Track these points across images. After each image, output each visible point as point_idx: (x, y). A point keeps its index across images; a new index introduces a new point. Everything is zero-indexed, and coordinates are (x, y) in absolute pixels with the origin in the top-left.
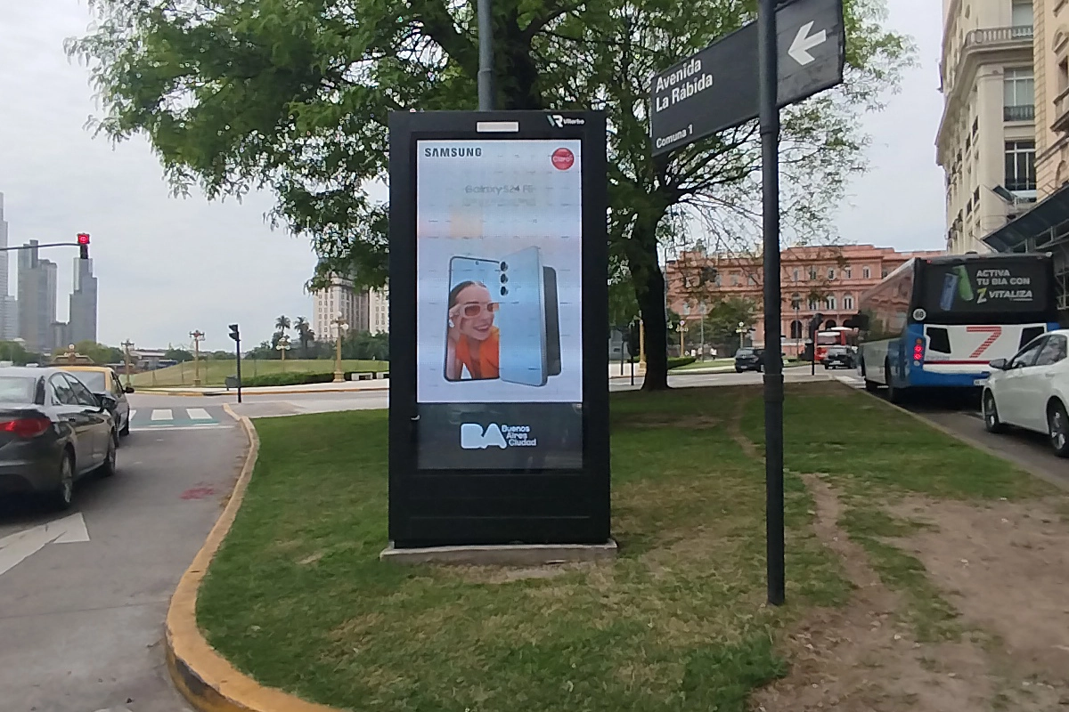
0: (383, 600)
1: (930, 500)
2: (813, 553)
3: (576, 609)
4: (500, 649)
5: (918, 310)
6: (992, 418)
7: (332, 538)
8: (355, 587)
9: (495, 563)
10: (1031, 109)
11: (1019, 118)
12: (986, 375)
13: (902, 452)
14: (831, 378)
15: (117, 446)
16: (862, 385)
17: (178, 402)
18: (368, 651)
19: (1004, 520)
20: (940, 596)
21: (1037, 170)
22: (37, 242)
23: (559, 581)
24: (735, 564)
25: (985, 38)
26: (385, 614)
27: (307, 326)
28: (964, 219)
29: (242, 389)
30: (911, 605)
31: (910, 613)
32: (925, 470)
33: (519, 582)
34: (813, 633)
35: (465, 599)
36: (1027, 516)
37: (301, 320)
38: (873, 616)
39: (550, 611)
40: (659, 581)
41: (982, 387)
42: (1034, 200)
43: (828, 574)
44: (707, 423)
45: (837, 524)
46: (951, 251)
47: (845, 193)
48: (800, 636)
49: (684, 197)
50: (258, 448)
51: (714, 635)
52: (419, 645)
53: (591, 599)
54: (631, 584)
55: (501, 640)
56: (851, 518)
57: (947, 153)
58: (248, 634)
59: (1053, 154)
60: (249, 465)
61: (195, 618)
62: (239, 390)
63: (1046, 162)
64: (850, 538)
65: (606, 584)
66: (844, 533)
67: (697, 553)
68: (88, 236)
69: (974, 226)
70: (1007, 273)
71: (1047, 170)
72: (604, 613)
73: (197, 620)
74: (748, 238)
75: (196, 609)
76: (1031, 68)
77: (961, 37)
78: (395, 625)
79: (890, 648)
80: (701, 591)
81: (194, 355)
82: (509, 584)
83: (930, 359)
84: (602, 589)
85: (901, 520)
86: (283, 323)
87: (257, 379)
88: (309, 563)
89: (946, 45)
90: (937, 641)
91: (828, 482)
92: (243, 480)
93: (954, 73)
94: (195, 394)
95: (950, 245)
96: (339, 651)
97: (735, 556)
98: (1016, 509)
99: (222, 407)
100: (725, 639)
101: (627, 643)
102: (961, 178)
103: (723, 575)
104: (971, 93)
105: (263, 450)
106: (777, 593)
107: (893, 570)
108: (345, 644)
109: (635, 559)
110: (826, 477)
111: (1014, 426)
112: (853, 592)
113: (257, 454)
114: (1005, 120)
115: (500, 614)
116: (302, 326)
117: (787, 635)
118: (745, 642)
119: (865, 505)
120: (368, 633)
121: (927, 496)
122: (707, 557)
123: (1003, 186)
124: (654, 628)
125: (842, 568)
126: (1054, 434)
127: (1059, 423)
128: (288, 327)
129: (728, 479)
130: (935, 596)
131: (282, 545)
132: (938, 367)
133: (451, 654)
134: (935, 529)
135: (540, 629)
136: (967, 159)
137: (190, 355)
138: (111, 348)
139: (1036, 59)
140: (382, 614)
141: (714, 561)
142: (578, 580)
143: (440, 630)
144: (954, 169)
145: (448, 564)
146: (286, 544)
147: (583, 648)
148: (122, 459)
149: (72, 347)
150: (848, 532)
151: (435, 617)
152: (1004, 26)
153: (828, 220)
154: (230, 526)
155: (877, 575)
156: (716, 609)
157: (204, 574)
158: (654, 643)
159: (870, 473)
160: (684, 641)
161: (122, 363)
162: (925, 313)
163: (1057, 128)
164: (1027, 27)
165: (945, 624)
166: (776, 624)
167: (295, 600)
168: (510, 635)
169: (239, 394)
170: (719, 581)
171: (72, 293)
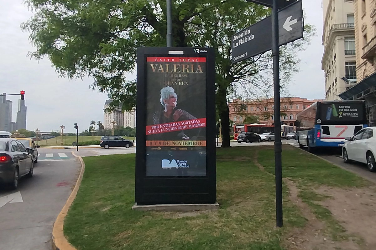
0: (133, 225)
1: (329, 187)
2: (290, 207)
3: (206, 228)
4: (179, 244)
5: (318, 120)
6: (346, 158)
7: (113, 201)
8: (123, 220)
9: (174, 211)
10: (354, 51)
11: (350, 54)
12: (343, 143)
13: (317, 170)
14: (287, 143)
15: (34, 167)
16: (298, 146)
17: (55, 151)
18: (129, 245)
19: (357, 195)
20: (338, 223)
21: (357, 72)
22: (5, 94)
23: (198, 217)
24: (262, 211)
25: (338, 27)
26: (135, 230)
27: (101, 124)
28: (331, 88)
29: (78, 146)
30: (328, 227)
31: (329, 230)
32: (325, 177)
33: (183, 218)
34: (294, 238)
35: (164, 225)
36: (364, 193)
37: (100, 122)
38: (315, 231)
39: (196, 229)
40: (235, 218)
41: (342, 147)
42: (356, 82)
43: (296, 215)
44: (246, 159)
45: (297, 196)
46: (327, 99)
47: (292, 79)
48: (290, 239)
49: (235, 80)
50: (85, 168)
51: (258, 239)
52: (148, 243)
53: (211, 225)
54: (225, 219)
55: (178, 241)
56: (303, 194)
57: (325, 66)
58: (83, 238)
59: (362, 66)
60: (82, 173)
61: (63, 232)
62: (77, 147)
63: (360, 69)
64: (303, 202)
65: (216, 219)
66: (300, 200)
67: (248, 207)
68: (24, 91)
69: (335, 91)
70: (349, 107)
71: (360, 72)
72: (216, 230)
73: (64, 233)
74: (258, 94)
75: (63, 228)
76: (354, 37)
77: (330, 26)
78: (138, 235)
79: (323, 243)
80: (251, 221)
81: (61, 134)
82: (180, 219)
83: (323, 137)
84: (215, 221)
85: (320, 195)
86: (93, 123)
87: (83, 142)
88: (105, 211)
89: (325, 29)
90: (340, 241)
91: (292, 181)
92: (79, 180)
93: (327, 39)
94: (61, 148)
95: (327, 97)
96: (118, 245)
97: (262, 208)
98: (360, 191)
99: (71, 153)
100: (262, 240)
101: (226, 242)
102: (330, 74)
103: (258, 215)
104: (333, 45)
105: (87, 169)
106: (280, 223)
107: (320, 213)
108: (120, 242)
109: (225, 209)
110: (291, 179)
111: (354, 161)
112: (307, 222)
113: (84, 170)
114: (345, 55)
115: (178, 230)
116: (100, 124)
117: (285, 239)
118: (270, 241)
119: (306, 189)
120: (129, 238)
121: (328, 186)
122: (252, 209)
123: (345, 77)
124: (236, 236)
125: (301, 213)
126: (369, 164)
127: (371, 160)
128: (95, 124)
129: (256, 179)
130: (337, 224)
131: (95, 204)
132: (325, 140)
133: (161, 246)
134: (333, 198)
135: (193, 236)
136: (332, 68)
137: (60, 134)
138: (32, 132)
139: (355, 34)
140: (133, 231)
141: (255, 210)
142: (205, 217)
143: (155, 237)
144: (328, 71)
145: (157, 211)
146: (96, 203)
147: (210, 244)
148: (35, 172)
149: (17, 131)
150: (302, 199)
151: (153, 232)
152: (345, 23)
153: (286, 88)
154: (75, 196)
155: (314, 215)
156: (258, 228)
157: (66, 215)
158: (236, 242)
159: (306, 177)
160: (246, 241)
161: (35, 137)
162: (321, 121)
163: (363, 58)
164: (352, 23)
165: (342, 234)
166: (281, 234)
167: (100, 225)
168: (182, 239)
169: (77, 148)
170: (257, 218)
171: (18, 112)
